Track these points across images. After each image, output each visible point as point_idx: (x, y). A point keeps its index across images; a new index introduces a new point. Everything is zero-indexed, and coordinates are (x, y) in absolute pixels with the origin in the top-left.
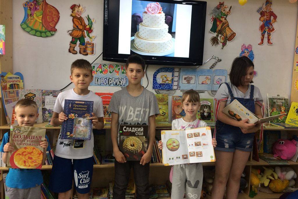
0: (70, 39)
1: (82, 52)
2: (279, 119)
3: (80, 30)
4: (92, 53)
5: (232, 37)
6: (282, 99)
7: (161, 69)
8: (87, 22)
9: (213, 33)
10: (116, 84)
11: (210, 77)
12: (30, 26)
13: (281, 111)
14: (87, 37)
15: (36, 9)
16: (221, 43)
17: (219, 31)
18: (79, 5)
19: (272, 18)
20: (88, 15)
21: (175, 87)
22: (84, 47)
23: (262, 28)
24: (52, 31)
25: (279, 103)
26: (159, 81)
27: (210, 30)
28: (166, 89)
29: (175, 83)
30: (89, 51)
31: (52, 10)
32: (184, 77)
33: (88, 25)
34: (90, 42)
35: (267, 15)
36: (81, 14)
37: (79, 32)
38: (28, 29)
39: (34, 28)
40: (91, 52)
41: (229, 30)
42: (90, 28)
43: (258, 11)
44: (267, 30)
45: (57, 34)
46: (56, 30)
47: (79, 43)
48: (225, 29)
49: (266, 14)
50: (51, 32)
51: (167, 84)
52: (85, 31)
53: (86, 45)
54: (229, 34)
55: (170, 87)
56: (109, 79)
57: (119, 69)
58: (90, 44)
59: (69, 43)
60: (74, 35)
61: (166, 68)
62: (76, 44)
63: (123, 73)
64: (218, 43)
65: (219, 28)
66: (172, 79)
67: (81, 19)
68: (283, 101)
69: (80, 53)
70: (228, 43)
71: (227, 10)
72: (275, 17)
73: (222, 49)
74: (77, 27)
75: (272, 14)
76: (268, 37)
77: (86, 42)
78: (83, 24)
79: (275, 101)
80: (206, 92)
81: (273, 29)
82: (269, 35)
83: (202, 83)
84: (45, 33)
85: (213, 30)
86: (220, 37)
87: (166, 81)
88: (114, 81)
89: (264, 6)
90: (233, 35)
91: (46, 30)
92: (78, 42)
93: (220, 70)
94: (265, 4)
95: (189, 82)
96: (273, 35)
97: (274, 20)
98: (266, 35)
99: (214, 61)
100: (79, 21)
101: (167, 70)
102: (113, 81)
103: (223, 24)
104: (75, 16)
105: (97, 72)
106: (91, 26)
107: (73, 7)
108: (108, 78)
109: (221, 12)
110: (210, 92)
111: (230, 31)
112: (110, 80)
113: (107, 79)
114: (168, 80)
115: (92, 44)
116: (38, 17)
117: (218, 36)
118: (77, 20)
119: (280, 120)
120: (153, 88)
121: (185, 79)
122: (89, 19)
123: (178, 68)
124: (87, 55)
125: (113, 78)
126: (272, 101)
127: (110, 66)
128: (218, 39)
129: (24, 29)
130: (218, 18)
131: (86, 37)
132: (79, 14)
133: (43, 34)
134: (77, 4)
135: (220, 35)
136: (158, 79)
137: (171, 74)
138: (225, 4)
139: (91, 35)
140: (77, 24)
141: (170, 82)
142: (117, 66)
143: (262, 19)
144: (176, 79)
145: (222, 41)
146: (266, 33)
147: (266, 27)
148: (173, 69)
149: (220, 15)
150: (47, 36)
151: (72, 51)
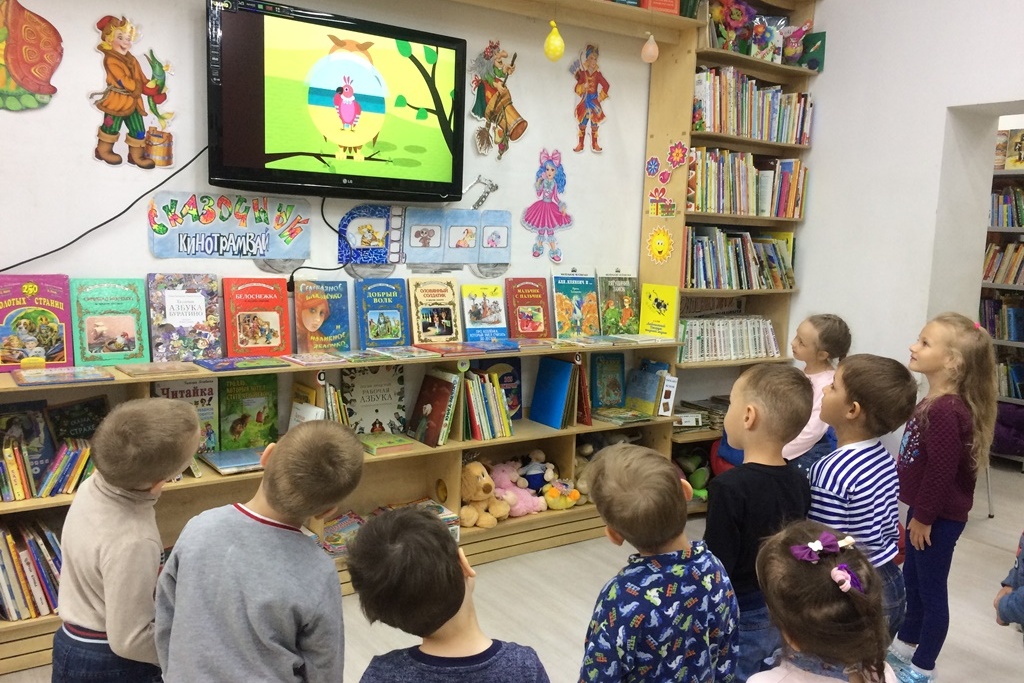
0: (98, 118)
1: (136, 157)
2: (621, 324)
3: (129, 93)
4: (169, 161)
5: (520, 131)
6: (625, 279)
7: (358, 208)
8: (147, 71)
9: (479, 118)
10: (240, 251)
11: (473, 230)
13: (623, 306)
14: (151, 115)
16: (496, 143)
17: (492, 113)
18: (123, 18)
19: (600, 87)
20: (151, 52)
21: (393, 258)
22: (141, 143)
23: (580, 111)
24: (39, 91)
25: (619, 289)
26: (355, 240)
27: (473, 111)
28: (371, 262)
29: (394, 247)
30: (157, 154)
31: (38, 28)
32: (415, 229)
33: (153, 78)
34: (159, 129)
35: (589, 81)
36: (130, 46)
37: (124, 98)
40: (164, 158)
41: (512, 113)
42: (160, 88)
43: (572, 70)
44: (590, 116)
45: (57, 103)
46: (54, 90)
47: (128, 131)
48: (504, 108)
49: (587, 78)
50: (38, 96)
51: (373, 249)
52: (145, 98)
53: (149, 137)
54: (512, 122)
55: (381, 257)
56: (219, 238)
57: (247, 209)
58: (159, 135)
59: (95, 131)
60: (110, 107)
61: (371, 206)
62: (116, 133)
63: (259, 220)
64: (489, 144)
65: (491, 106)
66: (387, 237)
67: (128, 61)
68: (627, 283)
69: (131, 160)
70: (511, 143)
71: (507, 62)
72: (606, 87)
73: (499, 158)
74: (119, 83)
75: (599, 78)
76: (593, 134)
77: (147, 129)
78: (137, 76)
79: (611, 283)
80: (466, 267)
81: (603, 116)
82: (595, 129)
83: (458, 246)
84: (19, 97)
86: (494, 129)
87: (372, 240)
88: (233, 244)
89: (584, 59)
90: (522, 125)
91: (22, 90)
92: (124, 130)
93: (496, 211)
94: (585, 52)
95: (426, 244)
97: (603, 94)
98: (589, 129)
99: (480, 190)
100: (123, 65)
101: (373, 212)
102: (230, 243)
103: (500, 97)
104: (113, 51)
105: (183, 216)
106: (163, 84)
107: (106, 24)
108: (216, 236)
109: (494, 66)
110: (475, 267)
111: (515, 116)
112: (222, 240)
113: (213, 238)
114: (375, 239)
115: (165, 136)
117: (488, 125)
118: (118, 62)
119: (621, 329)
120: (339, 260)
121: (418, 234)
122: (153, 61)
123: (399, 206)
124: (152, 166)
125: (231, 236)
126: (606, 284)
127: (223, 201)
128: (489, 135)
130: (487, 81)
131: (146, 115)
132: (124, 46)
133: (11, 102)
134: (118, 15)
135: (493, 125)
136: (351, 236)
137: (383, 221)
138: (502, 47)
139: (162, 108)
141: (381, 245)
142: (241, 200)
143: (579, 89)
144: (395, 235)
145: (499, 140)
146: (589, 122)
147: (589, 110)
148: (389, 211)
149: (492, 74)
150: (27, 109)
151: (105, 154)
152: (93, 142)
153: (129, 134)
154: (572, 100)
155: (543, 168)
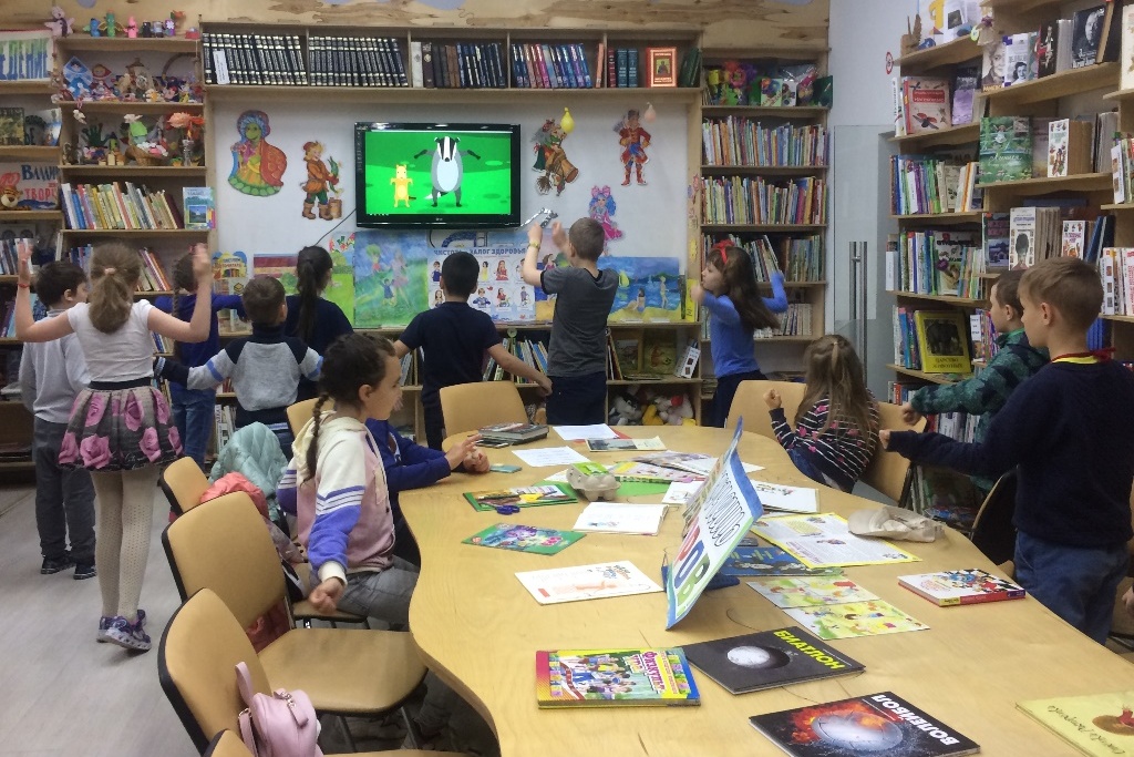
0: (304, 195)
1: (323, 214)
3: (319, 181)
4: (340, 215)
5: (573, 176)
7: (454, 235)
8: (329, 168)
9: (540, 171)
12: (243, 179)
15: (250, 153)
16: (555, 186)
17: (551, 166)
18: (316, 142)
19: (642, 139)
22: (325, 206)
23: (625, 157)
24: (275, 185)
27: (535, 168)
30: (334, 212)
31: (275, 153)
33: (332, 171)
35: (633, 135)
36: (320, 155)
37: (317, 183)
38: (240, 186)
39: (250, 183)
41: (567, 165)
42: (336, 176)
44: (635, 160)
45: (283, 190)
46: (282, 184)
47: (319, 201)
48: (560, 162)
49: (631, 134)
50: (275, 188)
54: (567, 171)
58: (335, 201)
59: (302, 203)
60: (310, 189)
61: (463, 233)
62: (313, 203)
64: (549, 187)
65: (549, 161)
67: (319, 164)
69: (321, 217)
70: (567, 184)
72: (648, 137)
73: (558, 195)
74: (315, 176)
75: (641, 132)
76: (638, 172)
77: (329, 199)
78: (324, 171)
82: (639, 168)
84: (266, 189)
85: (540, 165)
89: (627, 120)
90: (574, 173)
91: (267, 185)
92: (317, 200)
94: (627, 116)
96: (647, 168)
97: (645, 143)
98: (634, 168)
99: (544, 217)
101: (465, 236)
103: (557, 155)
104: (311, 160)
107: (307, 147)
109: (551, 135)
111: (569, 166)
115: (338, 202)
116: (253, 165)
117: (548, 174)
118: (315, 166)
122: (332, 162)
123: (483, 232)
124: (331, 219)
128: (548, 181)
129: (233, 186)
130: (546, 146)
131: (328, 191)
132: (317, 156)
133: (262, 192)
135: (552, 174)
137: (472, 242)
139: (336, 187)
140: (314, 171)
143: (624, 142)
145: (557, 183)
146: (634, 165)
147: (633, 156)
148: (477, 235)
149: (549, 140)
150: (268, 195)
151: (307, 214)
152: (300, 207)
153: (320, 203)
154: (619, 150)
155: (595, 199)
